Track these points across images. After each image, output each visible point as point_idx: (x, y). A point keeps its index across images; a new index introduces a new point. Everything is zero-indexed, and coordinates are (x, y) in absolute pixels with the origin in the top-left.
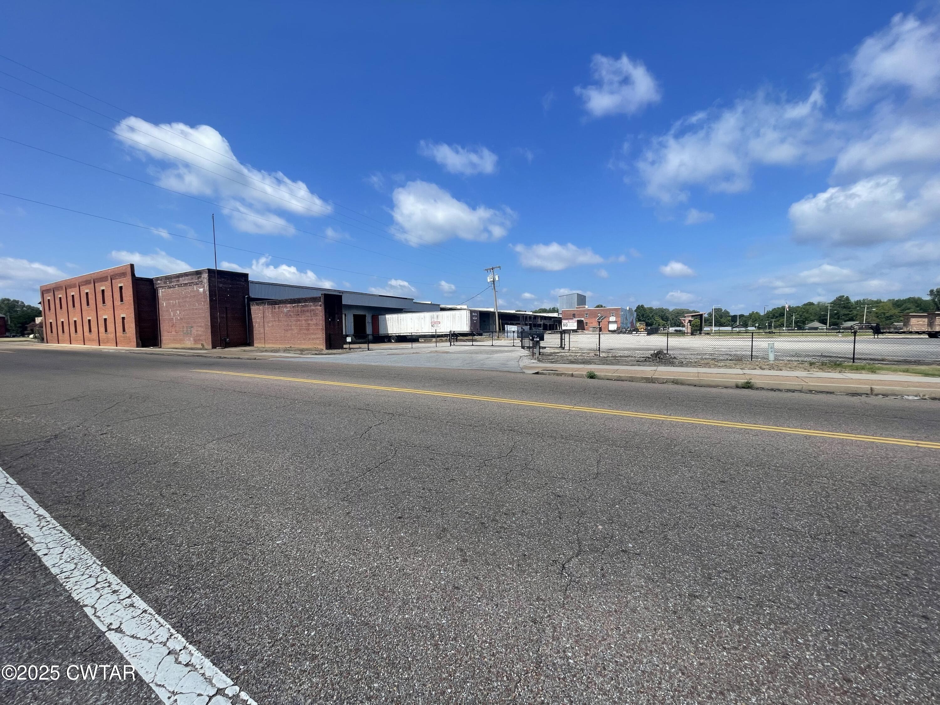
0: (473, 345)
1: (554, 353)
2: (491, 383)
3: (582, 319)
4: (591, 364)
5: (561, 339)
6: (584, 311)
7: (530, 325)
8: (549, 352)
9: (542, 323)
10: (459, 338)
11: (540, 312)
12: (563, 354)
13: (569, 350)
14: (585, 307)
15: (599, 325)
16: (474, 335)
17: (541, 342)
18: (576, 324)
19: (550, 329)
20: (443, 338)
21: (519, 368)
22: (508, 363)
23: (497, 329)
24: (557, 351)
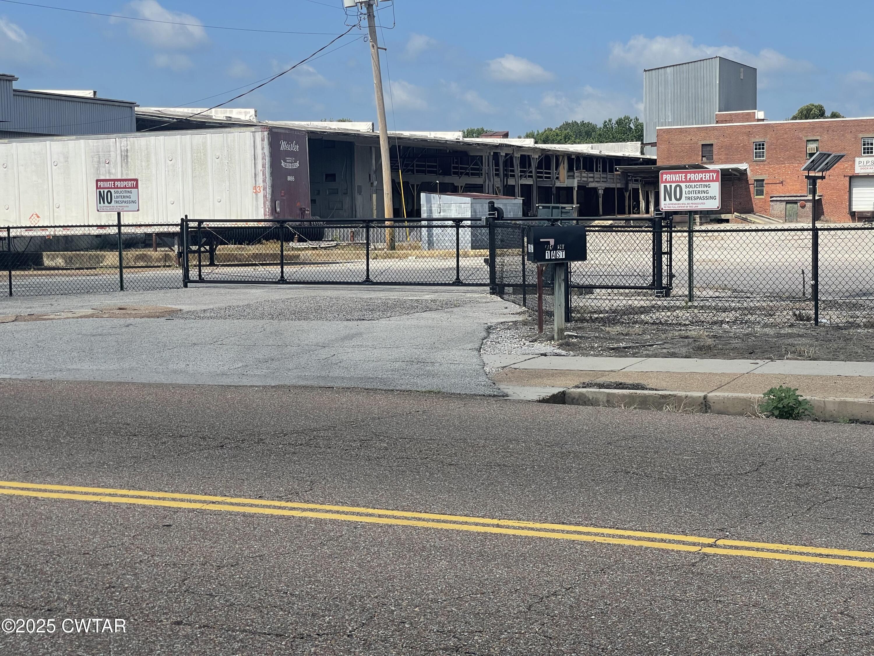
0: (282, 281)
1: (631, 311)
2: (364, 443)
3: (743, 166)
4: (781, 357)
5: (657, 253)
6: (749, 132)
7: (526, 191)
8: (606, 305)
9: (575, 183)
10: (221, 250)
11: (566, 140)
12: (663, 315)
13: (691, 297)
14: (751, 117)
15: (814, 192)
16: (289, 238)
17: (575, 265)
18: (715, 189)
19: (608, 211)
20: (150, 252)
21: (483, 379)
22: (438, 356)
23: (388, 213)
24: (638, 302)
